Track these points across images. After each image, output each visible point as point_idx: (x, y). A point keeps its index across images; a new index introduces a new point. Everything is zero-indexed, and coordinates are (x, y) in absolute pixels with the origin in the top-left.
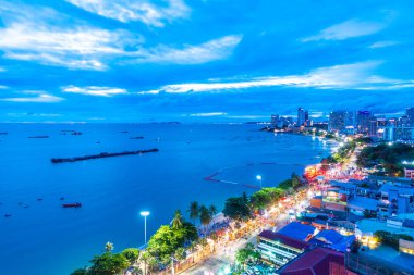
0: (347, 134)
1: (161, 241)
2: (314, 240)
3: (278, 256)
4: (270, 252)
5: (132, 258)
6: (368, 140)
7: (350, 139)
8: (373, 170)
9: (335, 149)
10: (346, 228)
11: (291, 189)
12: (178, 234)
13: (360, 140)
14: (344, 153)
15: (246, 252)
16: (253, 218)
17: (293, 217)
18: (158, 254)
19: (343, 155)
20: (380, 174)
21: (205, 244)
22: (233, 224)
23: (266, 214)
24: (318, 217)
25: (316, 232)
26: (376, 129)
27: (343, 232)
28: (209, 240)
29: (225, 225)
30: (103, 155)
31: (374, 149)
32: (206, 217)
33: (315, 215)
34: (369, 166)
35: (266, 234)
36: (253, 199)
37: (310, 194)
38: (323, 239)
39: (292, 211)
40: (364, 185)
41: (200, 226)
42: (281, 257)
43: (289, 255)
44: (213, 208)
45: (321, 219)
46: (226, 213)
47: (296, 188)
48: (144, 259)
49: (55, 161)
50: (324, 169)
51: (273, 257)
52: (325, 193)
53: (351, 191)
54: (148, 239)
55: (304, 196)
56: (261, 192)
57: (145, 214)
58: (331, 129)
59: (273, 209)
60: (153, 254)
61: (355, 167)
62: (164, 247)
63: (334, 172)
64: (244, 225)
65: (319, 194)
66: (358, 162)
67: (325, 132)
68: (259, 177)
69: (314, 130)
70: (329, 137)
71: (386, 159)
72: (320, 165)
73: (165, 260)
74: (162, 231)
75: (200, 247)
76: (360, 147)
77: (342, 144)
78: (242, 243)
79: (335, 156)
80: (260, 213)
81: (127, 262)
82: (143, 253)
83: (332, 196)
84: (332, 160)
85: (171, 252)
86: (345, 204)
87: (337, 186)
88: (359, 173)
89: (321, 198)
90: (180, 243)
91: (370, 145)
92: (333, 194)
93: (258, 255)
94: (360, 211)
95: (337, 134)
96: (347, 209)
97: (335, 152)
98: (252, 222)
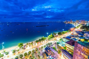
0: (79, 23)
2: (71, 39)
3: (65, 41)
4: (64, 40)
5: (46, 38)
7: (79, 25)
8: (83, 30)
11: (68, 32)
12: (52, 36)
13: (81, 25)
15: (61, 39)
17: (68, 36)
18: (49, 38)
19: (78, 27)
20: (85, 31)
21: (55, 38)
22: (59, 36)
23: (64, 35)
24: (72, 36)
25: (72, 38)
26: (85, 23)
27: (76, 38)
31: (84, 26)
32: (55, 34)
35: (64, 37)
36: (62, 33)
37: (72, 32)
38: (73, 39)
40: (81, 32)
41: (54, 35)
43: (67, 40)
45: (73, 36)
47: (69, 32)
48: (47, 39)
50: (74, 29)
56: (63, 32)
57: (47, 33)
58: (76, 23)
59: (65, 34)
61: (80, 29)
62: (50, 38)
63: (76, 30)
64: (60, 36)
66: (80, 28)
67: (75, 23)
68: (63, 30)
69: (73, 23)
70: (75, 24)
71: (86, 28)
72: (73, 28)
73: (50, 39)
74: (50, 36)
76: (81, 26)
77: (78, 25)
78: (60, 38)
79: (76, 27)
80: (63, 34)
81: (45, 39)
82: (47, 38)
83: (75, 33)
86: (77, 34)
87: (76, 32)
88: (80, 30)
90: (52, 37)
91: (83, 26)
93: (62, 40)
94: (80, 36)
95: (77, 24)
96: (78, 35)
97: (76, 26)
98: (62, 36)
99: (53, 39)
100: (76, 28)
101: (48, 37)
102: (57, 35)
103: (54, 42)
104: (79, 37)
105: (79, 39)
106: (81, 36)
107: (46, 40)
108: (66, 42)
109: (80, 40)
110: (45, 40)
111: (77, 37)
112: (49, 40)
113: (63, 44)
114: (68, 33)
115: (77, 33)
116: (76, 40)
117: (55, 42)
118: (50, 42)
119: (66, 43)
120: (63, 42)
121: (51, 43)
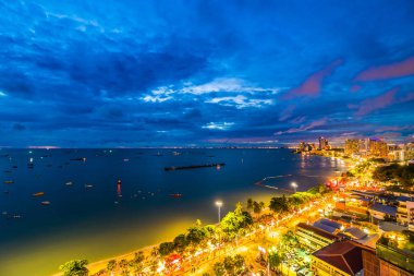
0: (361, 156)
1: (229, 222)
2: (340, 234)
3: (312, 243)
4: (306, 239)
5: (212, 232)
6: (382, 160)
8: (389, 184)
9: (353, 167)
10: (370, 228)
11: (319, 195)
12: (240, 219)
13: (373, 160)
14: (361, 169)
15: (288, 236)
16: (291, 213)
17: (322, 215)
18: (227, 231)
19: (359, 171)
20: (396, 189)
21: (258, 228)
22: (276, 216)
23: (301, 211)
24: (343, 217)
25: (342, 228)
26: (387, 152)
27: (366, 231)
28: (260, 226)
29: (271, 216)
31: (387, 168)
32: (257, 208)
33: (340, 215)
34: (384, 181)
35: (302, 225)
36: (290, 200)
37: (335, 199)
38: (349, 234)
39: (321, 211)
40: (382, 195)
41: (253, 214)
42: (316, 244)
43: (323, 243)
44: (262, 204)
45: (347, 219)
46: (271, 208)
47: (322, 194)
48: (219, 233)
49: (167, 169)
50: (344, 181)
51: (309, 243)
52: (347, 200)
53: (369, 198)
55: (330, 200)
56: (296, 195)
57: (219, 204)
58: (347, 152)
59: (306, 208)
60: (224, 231)
61: (372, 181)
62: (231, 227)
63: (353, 183)
64: (284, 218)
65: (342, 200)
66: (373, 177)
67: (342, 154)
68: (294, 185)
69: (333, 152)
70: (345, 157)
71: (400, 176)
72: (340, 178)
73: (232, 236)
74: (230, 216)
75: (254, 229)
76: (374, 166)
77: (358, 163)
78: (284, 230)
79: (353, 172)
80: (296, 209)
81: (208, 234)
82: (219, 230)
83: (354, 203)
84: (350, 174)
85: (236, 231)
86: (365, 208)
87: (358, 194)
88: (375, 186)
89: (344, 202)
90: (241, 225)
91: (383, 164)
92: (354, 200)
93: (296, 240)
94: (380, 215)
95: (352, 156)
96: (368, 213)
97: (352, 169)
98: (290, 216)
99: (250, 234)
100: (352, 175)
101: (224, 223)
102: (266, 210)
103: (257, 250)
104: (376, 221)
105: (380, 232)
106: (387, 219)
107: (214, 242)
108: (316, 254)
109: (384, 241)
110: (209, 243)
111: (368, 220)
112: (226, 241)
113: (301, 263)
114: (316, 202)
115: (361, 202)
116: (365, 237)
117: (258, 254)
118: (232, 252)
119: (318, 260)
120: (303, 249)
121: (239, 257)
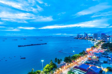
0: (98, 40)
1: (47, 68)
2: (89, 69)
3: (79, 73)
5: (39, 73)
6: (104, 41)
7: (99, 41)
8: (106, 50)
9: (95, 44)
10: (99, 66)
11: (83, 55)
13: (102, 41)
14: (97, 45)
15: (70, 72)
16: (72, 62)
17: (83, 63)
18: (46, 72)
22: (66, 64)
23: (76, 61)
25: (90, 67)
26: (106, 38)
27: (98, 67)
28: (60, 69)
29: (64, 64)
30: (32, 45)
31: (106, 44)
32: (59, 62)
33: (89, 62)
34: (105, 49)
35: (76, 67)
36: (72, 57)
37: (88, 56)
38: (92, 69)
39: (83, 61)
40: (104, 54)
41: (57, 64)
44: (61, 60)
45: (92, 63)
46: (65, 61)
48: (42, 73)
49: (19, 46)
50: (92, 49)
53: (100, 55)
54: (43, 68)
55: (86, 57)
56: (74, 55)
60: (44, 72)
61: (101, 49)
62: (48, 70)
63: (95, 50)
64: (69, 65)
66: (101, 48)
67: (92, 39)
68: (74, 51)
69: (89, 38)
71: (110, 47)
75: (57, 70)
76: (102, 43)
77: (97, 43)
78: (69, 70)
79: (95, 46)
80: (74, 61)
82: (42, 71)
83: (94, 57)
84: (94, 47)
85: (49, 72)
86: (98, 59)
88: (102, 50)
89: (91, 57)
92: (94, 56)
93: (73, 73)
94: (102, 61)
95: (95, 40)
96: (99, 61)
98: (72, 64)
106: (104, 62)
114: (82, 58)
